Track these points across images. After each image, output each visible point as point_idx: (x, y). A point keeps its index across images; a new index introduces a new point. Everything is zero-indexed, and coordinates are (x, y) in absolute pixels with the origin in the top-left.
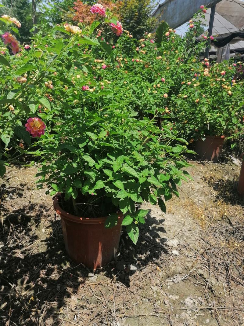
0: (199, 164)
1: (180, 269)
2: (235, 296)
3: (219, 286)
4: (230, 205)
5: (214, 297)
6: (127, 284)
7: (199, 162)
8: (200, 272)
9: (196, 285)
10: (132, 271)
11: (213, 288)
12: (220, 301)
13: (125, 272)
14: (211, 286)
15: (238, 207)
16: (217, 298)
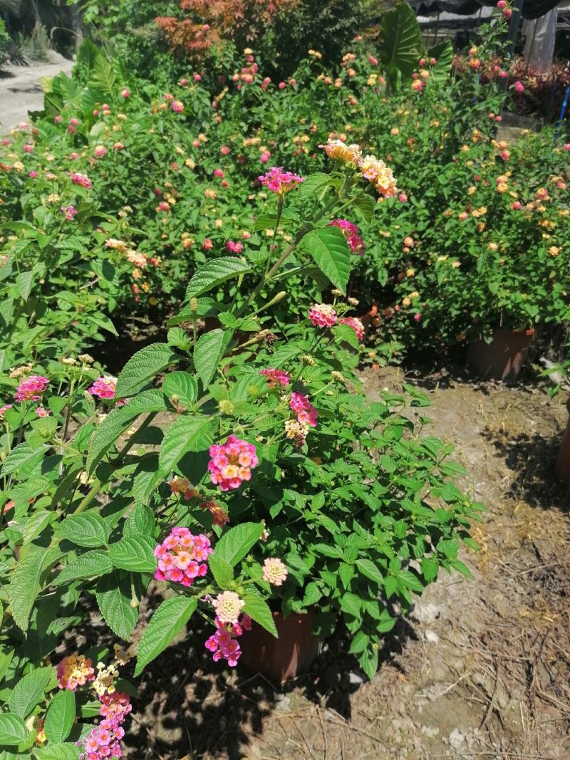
0: (476, 390)
1: (440, 674)
2: (541, 729)
3: (512, 709)
4: (539, 508)
5: (504, 729)
6: (345, 711)
7: (476, 387)
8: (479, 678)
9: (470, 704)
10: (353, 685)
11: (503, 713)
12: (513, 740)
13: (341, 688)
14: (498, 708)
15: (554, 513)
16: (508, 733)
